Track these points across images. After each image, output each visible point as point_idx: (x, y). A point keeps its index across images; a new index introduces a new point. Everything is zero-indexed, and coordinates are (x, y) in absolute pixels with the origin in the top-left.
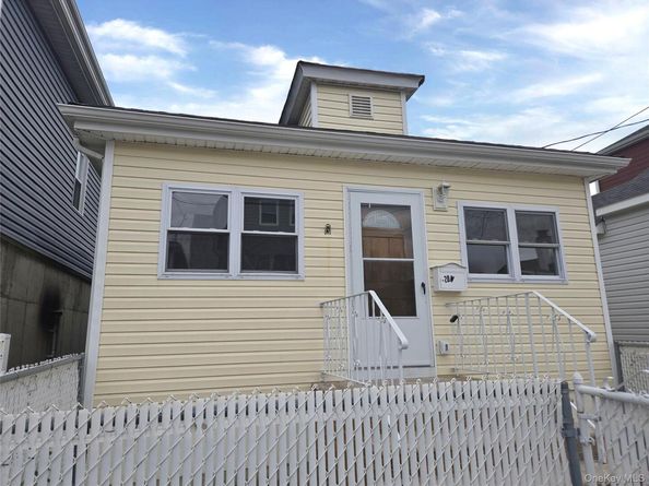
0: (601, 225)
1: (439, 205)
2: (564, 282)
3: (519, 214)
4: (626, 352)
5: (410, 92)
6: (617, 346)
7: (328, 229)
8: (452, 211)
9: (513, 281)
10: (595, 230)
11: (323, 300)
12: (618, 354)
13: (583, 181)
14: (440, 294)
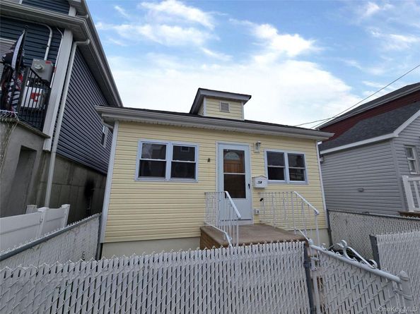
0: (322, 158)
1: (257, 151)
2: (307, 184)
3: (289, 155)
4: (331, 213)
5: (245, 102)
6: (328, 211)
7: (209, 160)
8: (262, 153)
9: (286, 183)
10: (319, 160)
11: (206, 191)
12: (328, 214)
13: (315, 141)
14: (256, 189)
